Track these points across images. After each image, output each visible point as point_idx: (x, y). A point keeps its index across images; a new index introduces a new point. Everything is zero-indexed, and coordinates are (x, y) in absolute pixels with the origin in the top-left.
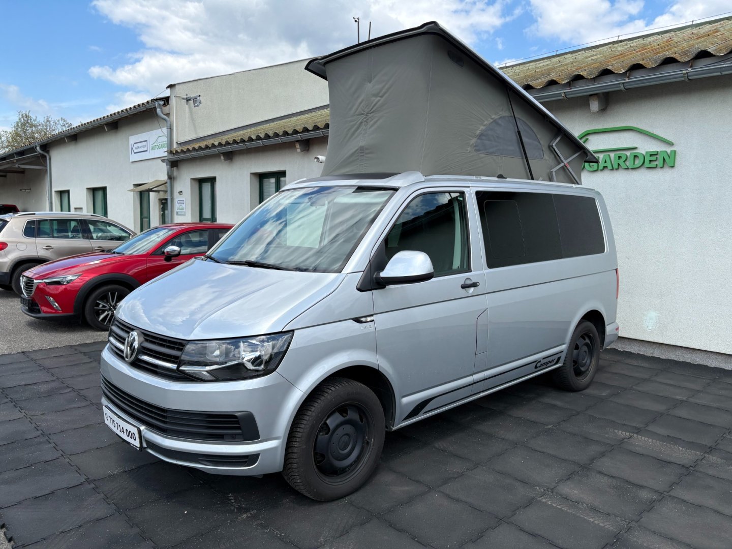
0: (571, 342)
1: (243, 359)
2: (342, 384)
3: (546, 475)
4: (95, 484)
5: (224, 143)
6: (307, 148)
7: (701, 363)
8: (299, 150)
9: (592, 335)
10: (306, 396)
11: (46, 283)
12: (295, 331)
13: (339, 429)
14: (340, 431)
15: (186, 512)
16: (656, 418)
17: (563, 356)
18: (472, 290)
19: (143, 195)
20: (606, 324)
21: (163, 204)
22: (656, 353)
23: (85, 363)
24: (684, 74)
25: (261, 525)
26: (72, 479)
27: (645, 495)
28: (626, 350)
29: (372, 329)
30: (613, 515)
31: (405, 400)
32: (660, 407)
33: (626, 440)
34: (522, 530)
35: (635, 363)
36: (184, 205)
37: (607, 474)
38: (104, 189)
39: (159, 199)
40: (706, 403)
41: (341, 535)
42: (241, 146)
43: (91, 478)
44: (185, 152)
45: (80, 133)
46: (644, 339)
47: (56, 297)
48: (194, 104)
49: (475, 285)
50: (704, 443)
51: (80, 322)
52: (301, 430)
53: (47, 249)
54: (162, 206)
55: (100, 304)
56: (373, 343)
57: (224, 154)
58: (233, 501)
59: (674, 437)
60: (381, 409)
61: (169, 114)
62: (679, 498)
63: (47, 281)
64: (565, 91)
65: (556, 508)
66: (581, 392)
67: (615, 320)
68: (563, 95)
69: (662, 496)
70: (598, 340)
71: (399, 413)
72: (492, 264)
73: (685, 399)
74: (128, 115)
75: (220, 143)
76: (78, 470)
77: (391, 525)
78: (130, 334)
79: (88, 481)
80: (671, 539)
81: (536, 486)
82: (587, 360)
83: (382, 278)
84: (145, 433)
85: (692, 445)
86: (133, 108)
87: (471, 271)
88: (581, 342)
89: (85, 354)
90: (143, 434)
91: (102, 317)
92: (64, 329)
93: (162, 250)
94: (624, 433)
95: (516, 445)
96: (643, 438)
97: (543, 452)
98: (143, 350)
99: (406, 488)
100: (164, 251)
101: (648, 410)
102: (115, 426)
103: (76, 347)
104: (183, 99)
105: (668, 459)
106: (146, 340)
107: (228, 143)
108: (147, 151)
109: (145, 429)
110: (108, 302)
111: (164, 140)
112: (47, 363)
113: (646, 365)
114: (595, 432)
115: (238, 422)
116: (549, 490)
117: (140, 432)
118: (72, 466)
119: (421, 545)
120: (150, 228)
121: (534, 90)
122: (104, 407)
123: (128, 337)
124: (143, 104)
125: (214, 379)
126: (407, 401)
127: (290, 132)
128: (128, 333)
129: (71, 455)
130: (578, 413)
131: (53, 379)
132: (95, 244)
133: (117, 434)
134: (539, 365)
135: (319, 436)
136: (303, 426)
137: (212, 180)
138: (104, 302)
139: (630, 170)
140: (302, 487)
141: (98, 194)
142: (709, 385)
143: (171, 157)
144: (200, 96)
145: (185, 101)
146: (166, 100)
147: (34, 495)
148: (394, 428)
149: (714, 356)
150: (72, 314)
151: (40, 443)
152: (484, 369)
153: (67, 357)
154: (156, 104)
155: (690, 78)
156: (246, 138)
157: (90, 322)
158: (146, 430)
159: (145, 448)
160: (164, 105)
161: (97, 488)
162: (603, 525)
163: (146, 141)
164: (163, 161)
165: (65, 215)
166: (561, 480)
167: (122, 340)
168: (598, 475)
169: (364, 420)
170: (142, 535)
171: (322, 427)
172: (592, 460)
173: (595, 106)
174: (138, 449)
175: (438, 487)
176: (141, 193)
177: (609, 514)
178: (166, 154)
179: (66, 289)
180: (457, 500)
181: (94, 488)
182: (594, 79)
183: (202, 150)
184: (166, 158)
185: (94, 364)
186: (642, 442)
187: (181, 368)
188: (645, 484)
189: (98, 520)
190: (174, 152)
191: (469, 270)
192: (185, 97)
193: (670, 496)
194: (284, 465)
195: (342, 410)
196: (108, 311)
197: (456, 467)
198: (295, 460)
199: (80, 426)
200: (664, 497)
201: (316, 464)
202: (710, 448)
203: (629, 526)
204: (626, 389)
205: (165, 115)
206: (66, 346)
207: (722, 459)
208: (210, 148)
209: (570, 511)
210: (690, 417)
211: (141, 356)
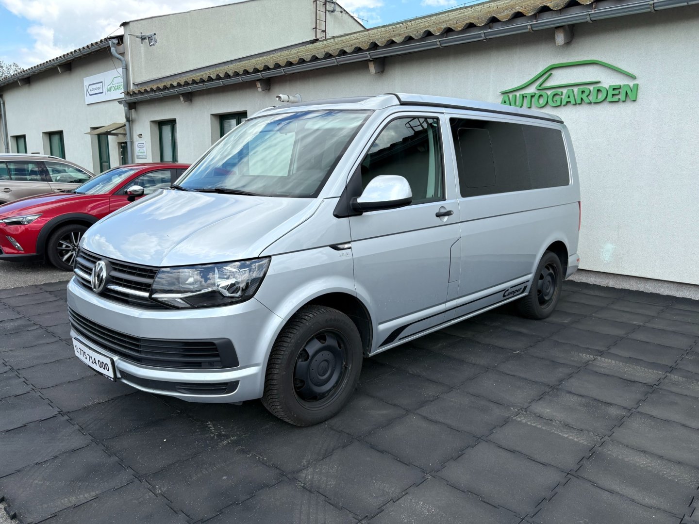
0: (536, 272)
1: (218, 286)
2: (321, 311)
3: (519, 396)
4: (69, 416)
5: (183, 84)
6: (268, 88)
7: (654, 291)
8: (260, 90)
9: (555, 266)
10: (285, 322)
11: (6, 223)
12: (272, 257)
13: (319, 355)
14: (319, 357)
15: (165, 440)
16: (616, 341)
17: (529, 285)
18: (446, 218)
19: (101, 137)
20: (569, 254)
21: (122, 147)
22: (611, 283)
23: (51, 301)
24: (651, 5)
25: (242, 451)
26: (46, 412)
27: (614, 411)
28: (582, 281)
29: (350, 257)
30: (586, 430)
31: (382, 327)
32: (620, 332)
33: (591, 362)
34: (500, 447)
35: (592, 292)
36: (144, 149)
37: (576, 393)
38: (60, 133)
39: (118, 143)
40: (661, 327)
41: (323, 458)
42: (201, 86)
43: (65, 410)
44: (142, 93)
45: (33, 75)
46: (600, 271)
47: (18, 238)
48: (150, 44)
49: (448, 213)
50: (664, 363)
51: (44, 263)
52: (281, 357)
53: (5, 191)
54: (121, 150)
55: (63, 244)
56: (351, 271)
57: (183, 95)
58: (212, 428)
59: (636, 359)
60: (359, 335)
61: (124, 53)
62: (646, 414)
63: (7, 221)
64: (531, 23)
65: (531, 426)
66: (544, 320)
67: (576, 251)
68: (529, 27)
69: (631, 412)
70: (561, 270)
71: (377, 339)
72: (465, 193)
73: (642, 324)
74: (81, 55)
75: (178, 83)
76: (51, 404)
77: (373, 447)
78: (97, 264)
79: (61, 413)
80: (644, 452)
81: (509, 407)
82: (551, 290)
83: (358, 203)
84: (118, 364)
85: (654, 365)
86: (86, 48)
87: (445, 200)
88: (545, 272)
89: (50, 292)
90: (116, 364)
91: (66, 257)
92: (27, 270)
93: (125, 190)
94: (588, 356)
95: (487, 369)
96: (606, 360)
97: (514, 376)
98: (112, 280)
99: (385, 412)
100: (126, 191)
101: (608, 335)
102: (86, 358)
103: (41, 287)
104: (138, 37)
105: (633, 378)
106: (115, 269)
107: (187, 84)
108: (103, 93)
109: (118, 359)
110: (71, 242)
111: (120, 81)
112: (13, 302)
113: (602, 294)
114: (561, 356)
115: (216, 350)
116: (524, 410)
117: (113, 362)
118: (44, 399)
119: (404, 465)
120: (110, 168)
121: (500, 23)
122: (73, 339)
123: (95, 267)
124: (97, 43)
125: (188, 306)
126: (383, 328)
127: (251, 71)
128: (95, 263)
129: (42, 389)
130: (544, 339)
131: (18, 316)
132: (54, 186)
133: (89, 366)
134: (506, 294)
135: (298, 363)
136: (282, 353)
137: (172, 122)
138: (67, 242)
139: (593, 105)
140: (282, 413)
141: (55, 137)
142: (662, 311)
143: (128, 98)
144: (155, 34)
145: (140, 40)
146: (120, 38)
147: (6, 429)
148: (371, 355)
149: (667, 285)
150: (35, 254)
151: (10, 378)
152: (456, 297)
153: (32, 296)
154: (110, 42)
155: (656, 9)
156: (205, 78)
157: (54, 263)
158: (119, 361)
159: (119, 378)
160: (118, 44)
161: (71, 420)
162: (577, 440)
163: (102, 82)
164: (120, 102)
165: (21, 156)
166: (533, 400)
167: (88, 271)
168: (568, 395)
169: (342, 346)
170: (120, 463)
171: (301, 354)
172: (561, 381)
173: (560, 38)
174: (112, 380)
175: (416, 410)
176: (99, 135)
177: (582, 430)
178: (122, 96)
179: (26, 229)
180: (436, 422)
181: (68, 420)
182: (561, 11)
183: (161, 91)
184: (123, 100)
185: (61, 302)
186: (606, 363)
187: (153, 296)
188: (613, 402)
189: (74, 451)
190: (132, 93)
191: (443, 198)
192: (140, 35)
193: (638, 412)
194: (264, 392)
195: (321, 337)
196: (72, 251)
197: (430, 391)
198: (275, 386)
199: (50, 361)
200: (632, 413)
201: (296, 391)
202: (670, 367)
203: (603, 440)
204: (586, 316)
205: (120, 54)
206: (31, 286)
207: (683, 377)
208: (168, 89)
209: (544, 428)
210: (648, 340)
211: (110, 286)
